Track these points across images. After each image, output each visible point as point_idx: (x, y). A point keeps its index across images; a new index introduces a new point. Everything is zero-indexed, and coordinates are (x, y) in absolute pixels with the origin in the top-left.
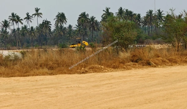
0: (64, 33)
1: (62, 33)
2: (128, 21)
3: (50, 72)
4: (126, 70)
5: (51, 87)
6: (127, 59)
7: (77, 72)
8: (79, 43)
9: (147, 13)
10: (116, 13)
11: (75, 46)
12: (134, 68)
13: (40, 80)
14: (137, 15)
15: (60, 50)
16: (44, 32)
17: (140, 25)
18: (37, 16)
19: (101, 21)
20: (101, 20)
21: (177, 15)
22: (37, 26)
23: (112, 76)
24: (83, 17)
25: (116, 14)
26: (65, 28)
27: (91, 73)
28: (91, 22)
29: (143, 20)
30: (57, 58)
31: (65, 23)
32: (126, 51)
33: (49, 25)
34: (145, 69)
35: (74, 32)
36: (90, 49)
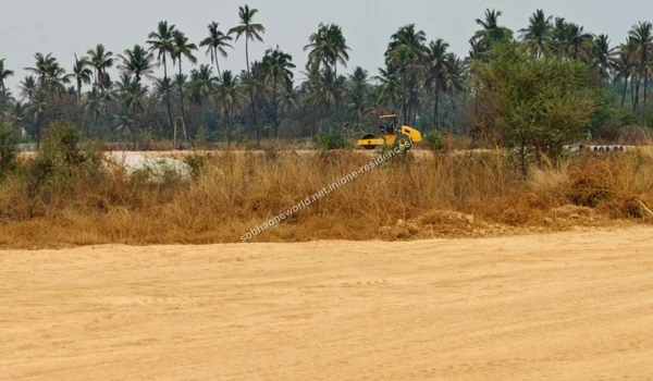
0: (337, 96)
1: (332, 97)
2: (564, 59)
3: (287, 229)
4: (553, 230)
5: (289, 284)
6: (555, 192)
7: (381, 233)
8: (390, 131)
9: (631, 32)
10: (523, 30)
11: (373, 142)
12: (581, 223)
13: (252, 257)
14: (595, 39)
15: (322, 156)
16: (267, 91)
17: (606, 76)
18: (244, 33)
19: (467, 58)
20: (469, 55)
22: (243, 71)
23: (501, 250)
24: (404, 42)
25: (520, 34)
26: (342, 78)
27: (429, 236)
28: (432, 58)
29: (618, 57)
30: (311, 182)
31: (343, 62)
32: (555, 165)
33: (286, 67)
34: (620, 230)
35: (374, 94)
36: (428, 154)
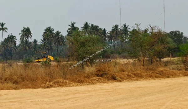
0: (29, 48)
1: (28, 48)
2: (94, 35)
3: (14, 86)
4: (91, 84)
5: (16, 102)
6: (92, 73)
7: (42, 86)
8: (45, 57)
9: (113, 27)
10: (82, 28)
11: (40, 60)
12: (99, 82)
13: (5, 94)
14: (102, 30)
15: (24, 65)
16: (9, 47)
17: (106, 40)
18: (2, 30)
19: (66, 36)
20: (67, 35)
21: (142, 30)
22: (2, 41)
23: (77, 90)
24: (48, 32)
25: (81, 29)
26: (30, 42)
27: (56, 87)
28: (56, 36)
29: (109, 34)
30: (22, 72)
31: (31, 38)
32: (91, 66)
33: (14, 40)
34: (110, 84)
35: (40, 47)
36: (55, 63)
